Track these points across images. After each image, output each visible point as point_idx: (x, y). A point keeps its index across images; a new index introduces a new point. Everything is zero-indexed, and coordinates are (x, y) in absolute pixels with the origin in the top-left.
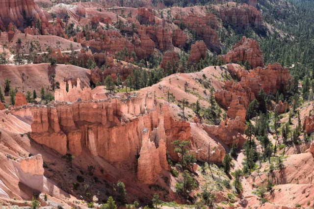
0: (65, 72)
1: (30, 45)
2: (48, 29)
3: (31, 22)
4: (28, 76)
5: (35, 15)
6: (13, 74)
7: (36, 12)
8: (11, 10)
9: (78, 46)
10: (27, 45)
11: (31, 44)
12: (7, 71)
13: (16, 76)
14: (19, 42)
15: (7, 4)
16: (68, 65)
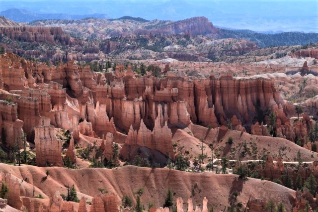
0: (256, 190)
1: (243, 147)
2: (284, 129)
3: (264, 117)
4: (202, 188)
5: (272, 107)
6: (183, 183)
7: (274, 102)
8: (240, 98)
9: (312, 156)
10: (239, 148)
11: (245, 146)
12: (175, 179)
13: (186, 187)
14: (230, 142)
15: (236, 89)
16: (265, 181)
